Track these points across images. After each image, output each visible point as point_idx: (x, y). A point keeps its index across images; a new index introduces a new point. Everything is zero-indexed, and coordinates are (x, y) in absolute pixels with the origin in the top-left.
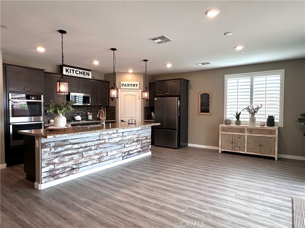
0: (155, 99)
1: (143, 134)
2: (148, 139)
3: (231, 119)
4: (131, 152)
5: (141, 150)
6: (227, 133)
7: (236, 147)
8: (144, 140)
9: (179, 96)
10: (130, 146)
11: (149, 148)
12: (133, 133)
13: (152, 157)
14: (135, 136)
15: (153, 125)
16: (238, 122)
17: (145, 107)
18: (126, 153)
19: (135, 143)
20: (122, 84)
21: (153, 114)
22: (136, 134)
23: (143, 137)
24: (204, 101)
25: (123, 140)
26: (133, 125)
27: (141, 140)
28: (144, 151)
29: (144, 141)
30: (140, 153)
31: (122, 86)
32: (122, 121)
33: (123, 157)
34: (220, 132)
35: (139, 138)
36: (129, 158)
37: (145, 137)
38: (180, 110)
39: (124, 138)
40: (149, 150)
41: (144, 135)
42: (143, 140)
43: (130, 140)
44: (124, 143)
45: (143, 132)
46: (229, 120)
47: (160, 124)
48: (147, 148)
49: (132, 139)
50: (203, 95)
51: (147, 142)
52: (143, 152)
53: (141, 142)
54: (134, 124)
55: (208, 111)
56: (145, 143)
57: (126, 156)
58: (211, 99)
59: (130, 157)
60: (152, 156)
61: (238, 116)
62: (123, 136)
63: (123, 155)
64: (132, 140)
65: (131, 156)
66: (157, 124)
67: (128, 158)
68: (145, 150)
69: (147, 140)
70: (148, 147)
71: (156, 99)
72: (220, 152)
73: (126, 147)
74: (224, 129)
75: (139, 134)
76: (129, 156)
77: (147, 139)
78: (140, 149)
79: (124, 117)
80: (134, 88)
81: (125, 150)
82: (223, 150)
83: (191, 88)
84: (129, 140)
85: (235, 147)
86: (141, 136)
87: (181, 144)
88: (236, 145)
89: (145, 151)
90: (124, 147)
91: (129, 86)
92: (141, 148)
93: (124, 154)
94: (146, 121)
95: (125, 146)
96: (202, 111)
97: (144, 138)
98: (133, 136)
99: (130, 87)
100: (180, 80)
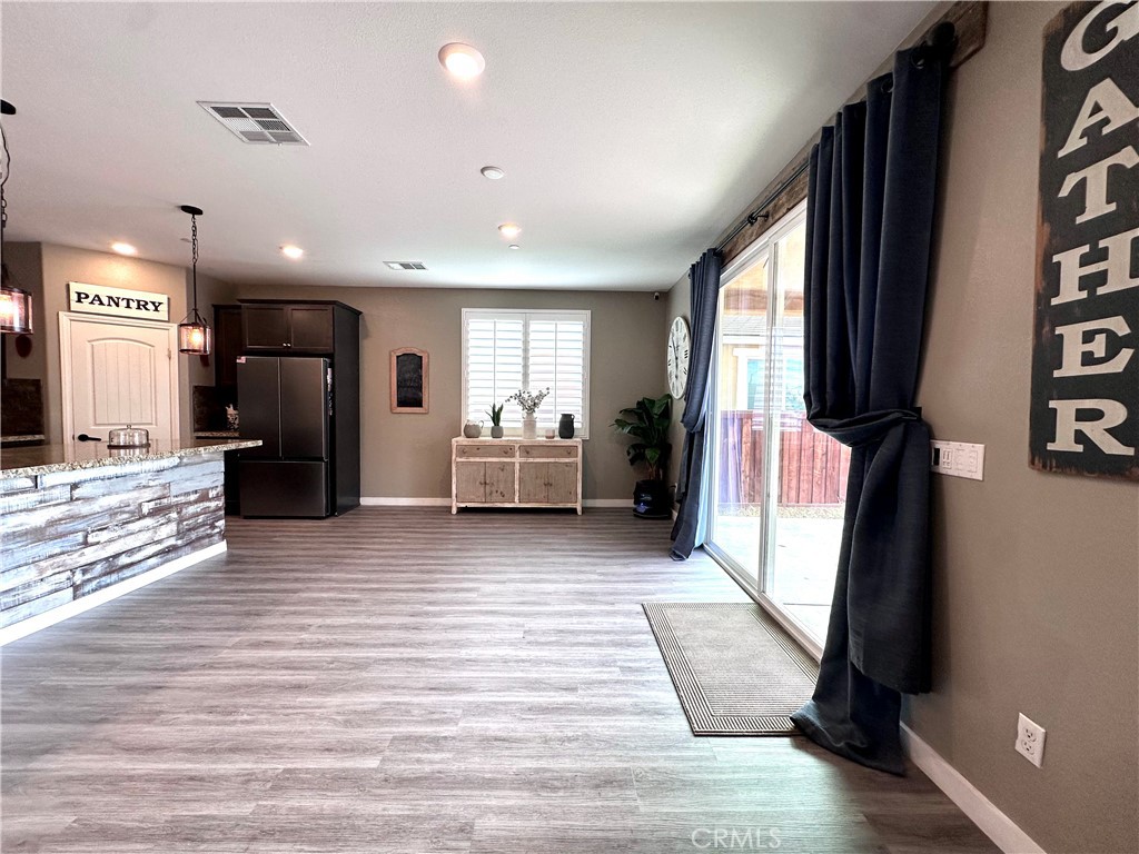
0: (238, 361)
1: (188, 483)
2: (210, 500)
3: (481, 424)
4: (124, 560)
5: (180, 542)
6: (472, 460)
7: (494, 494)
8: (190, 503)
9: (330, 356)
10: (120, 537)
11: (217, 530)
12: (134, 483)
13: (231, 560)
14: (147, 494)
15: (232, 446)
16: (497, 431)
17: (196, 387)
18: (98, 569)
19: (148, 522)
20: (79, 294)
21: (231, 410)
22: (151, 483)
23: (188, 494)
24: (407, 376)
25: (73, 518)
26: (137, 451)
27: (179, 507)
28: (194, 544)
29: (192, 509)
30: (171, 555)
31: (79, 301)
32: (83, 438)
33: (76, 588)
34: (454, 457)
35: (165, 501)
36: (116, 582)
37: (196, 492)
38: (333, 399)
39: (84, 509)
40: (216, 538)
41: (190, 486)
42: (185, 503)
43: (117, 513)
44: (81, 527)
45: (188, 476)
46: (476, 427)
47: (260, 443)
48: (209, 532)
49: (132, 508)
50: (406, 358)
51: (205, 511)
52: (188, 549)
53: (178, 513)
54: (141, 446)
55: (418, 403)
56: (197, 515)
57: (95, 578)
58: (428, 371)
59: (123, 579)
60: (230, 555)
61: (496, 417)
62: (77, 499)
63: (78, 578)
64: (127, 509)
65: (127, 573)
66: (250, 444)
67: (108, 585)
68: (199, 539)
69: (207, 504)
70: (213, 527)
71: (243, 360)
72: (454, 511)
73: (98, 543)
74: (463, 451)
75: (166, 486)
76: (114, 577)
77: (204, 497)
78: (172, 541)
79: (96, 424)
80: (142, 313)
81: (90, 555)
82: (463, 505)
83: (367, 336)
84: (112, 512)
85: (491, 494)
86: (174, 490)
87: (340, 500)
88: (494, 489)
89: (197, 544)
90: (86, 544)
91: (117, 305)
92: (179, 534)
93: (84, 572)
94: (200, 434)
95: (91, 539)
96: (402, 403)
97: (193, 497)
98: (135, 494)
99: (122, 310)
100: (331, 307)
